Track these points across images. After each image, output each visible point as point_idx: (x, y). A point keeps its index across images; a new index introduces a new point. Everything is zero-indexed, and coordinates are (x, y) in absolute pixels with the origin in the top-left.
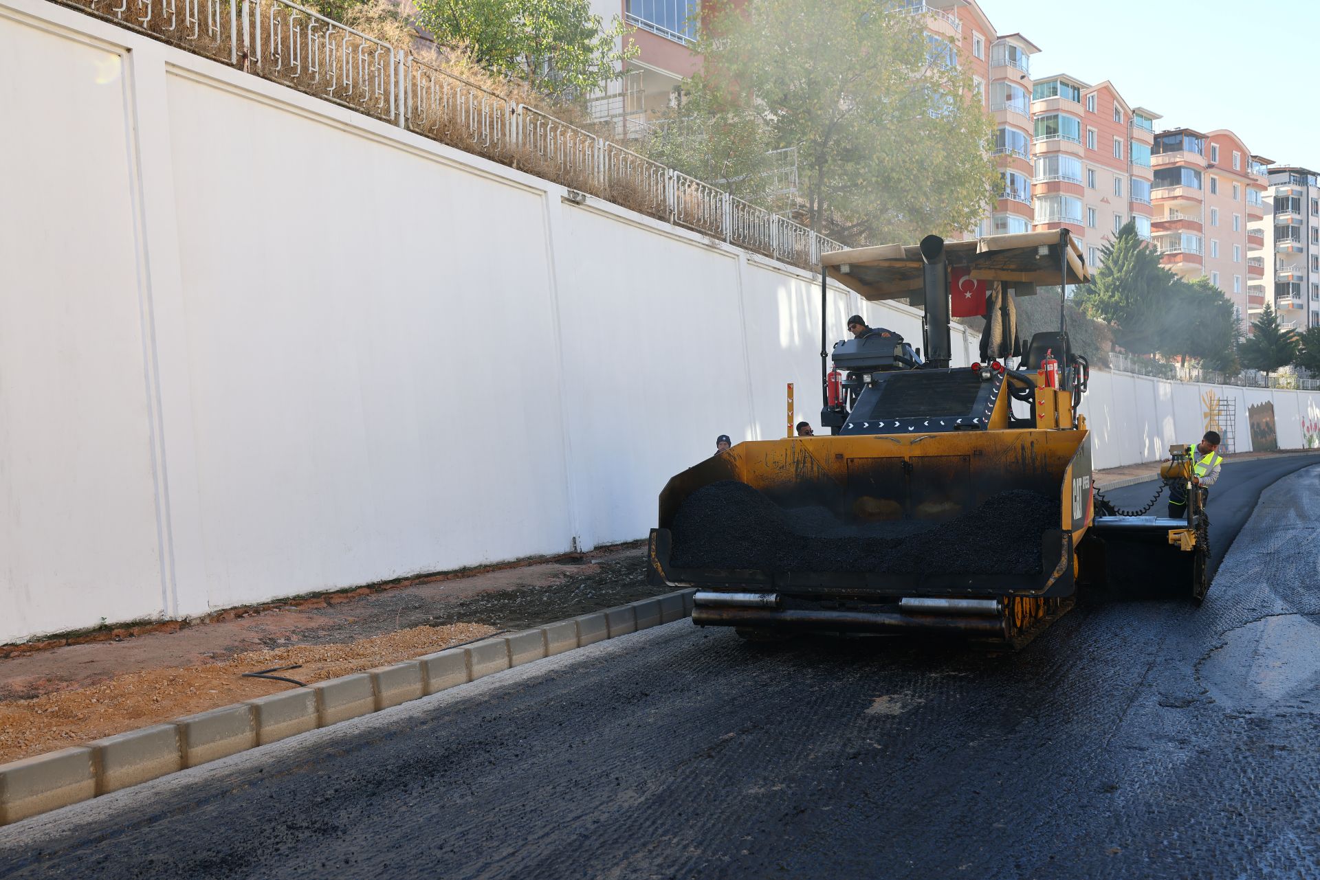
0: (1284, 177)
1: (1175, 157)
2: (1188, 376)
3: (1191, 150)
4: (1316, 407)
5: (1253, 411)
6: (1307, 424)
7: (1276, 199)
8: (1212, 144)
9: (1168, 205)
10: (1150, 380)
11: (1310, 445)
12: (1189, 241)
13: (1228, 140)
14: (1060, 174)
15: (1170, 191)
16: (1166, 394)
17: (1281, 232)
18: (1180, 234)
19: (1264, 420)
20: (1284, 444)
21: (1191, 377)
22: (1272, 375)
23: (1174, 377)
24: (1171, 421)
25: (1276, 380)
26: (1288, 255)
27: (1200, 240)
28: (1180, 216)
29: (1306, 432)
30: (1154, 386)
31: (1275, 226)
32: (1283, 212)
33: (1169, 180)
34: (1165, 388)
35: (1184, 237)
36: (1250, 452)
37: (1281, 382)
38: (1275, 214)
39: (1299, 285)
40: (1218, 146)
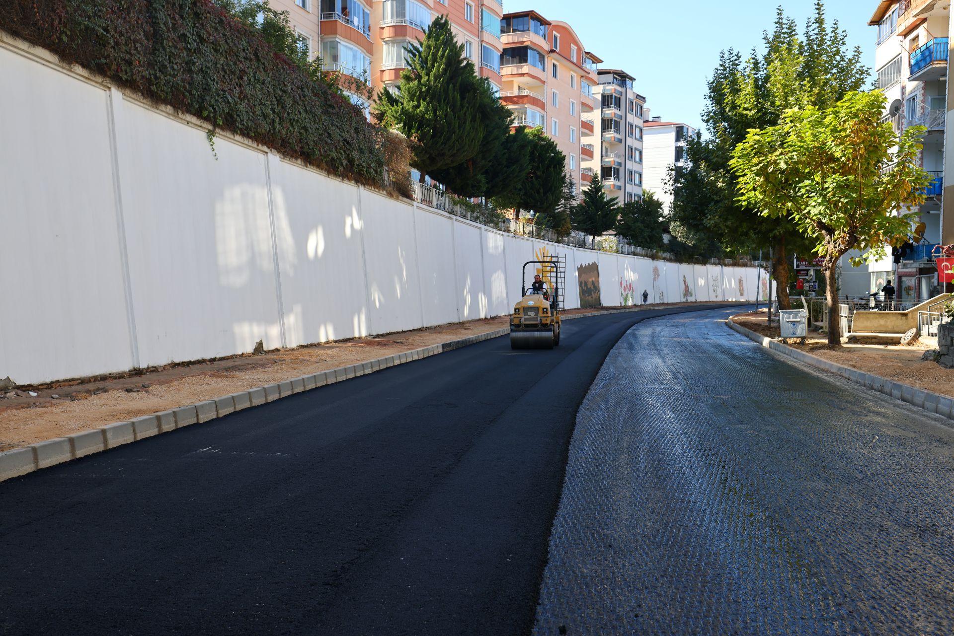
0: (609, 78)
1: (523, 37)
2: (522, 231)
3: (536, 32)
4: (631, 270)
5: (582, 270)
6: (624, 284)
7: (603, 96)
8: (554, 32)
9: (517, 81)
10: (477, 227)
11: (625, 303)
12: (534, 117)
13: (566, 33)
14: (407, 18)
15: (518, 68)
16: (496, 247)
17: (607, 124)
18: (526, 108)
19: (590, 280)
20: (606, 302)
21: (524, 233)
22: (598, 239)
23: (507, 230)
24: (502, 276)
25: (601, 243)
26: (611, 144)
27: (543, 117)
28: (526, 93)
29: (623, 292)
30: (481, 234)
31: (602, 118)
32: (608, 107)
33: (518, 57)
34: (496, 241)
35: (529, 112)
36: (578, 309)
37: (604, 246)
38: (602, 108)
39: (618, 169)
40: (559, 35)
